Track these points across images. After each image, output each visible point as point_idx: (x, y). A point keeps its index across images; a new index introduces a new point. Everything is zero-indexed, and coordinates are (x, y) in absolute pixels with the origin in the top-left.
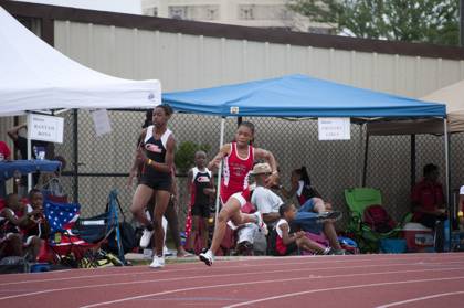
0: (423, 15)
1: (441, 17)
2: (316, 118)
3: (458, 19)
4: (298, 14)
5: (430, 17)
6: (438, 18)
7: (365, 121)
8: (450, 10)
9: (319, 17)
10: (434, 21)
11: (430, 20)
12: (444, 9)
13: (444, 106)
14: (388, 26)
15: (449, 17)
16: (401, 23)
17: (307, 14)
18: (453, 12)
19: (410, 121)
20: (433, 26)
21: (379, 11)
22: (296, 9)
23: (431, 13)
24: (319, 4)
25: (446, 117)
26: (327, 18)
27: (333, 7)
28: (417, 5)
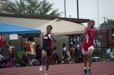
0: (35, 10)
1: (39, 11)
2: (9, 34)
3: (43, 11)
4: (4, 11)
5: (36, 11)
6: (38, 11)
7: (21, 35)
8: (41, 9)
9: (9, 11)
10: (37, 12)
11: (36, 12)
12: (40, 9)
13: (40, 31)
14: (26, 14)
15: (41, 11)
16: (29, 12)
17: (6, 11)
18: (42, 10)
19: (32, 34)
20: (37, 13)
21: (24, 10)
22: (3, 9)
23: (37, 10)
24: (9, 8)
25: (41, 33)
26: (11, 11)
27: (13, 9)
28: (33, 8)
